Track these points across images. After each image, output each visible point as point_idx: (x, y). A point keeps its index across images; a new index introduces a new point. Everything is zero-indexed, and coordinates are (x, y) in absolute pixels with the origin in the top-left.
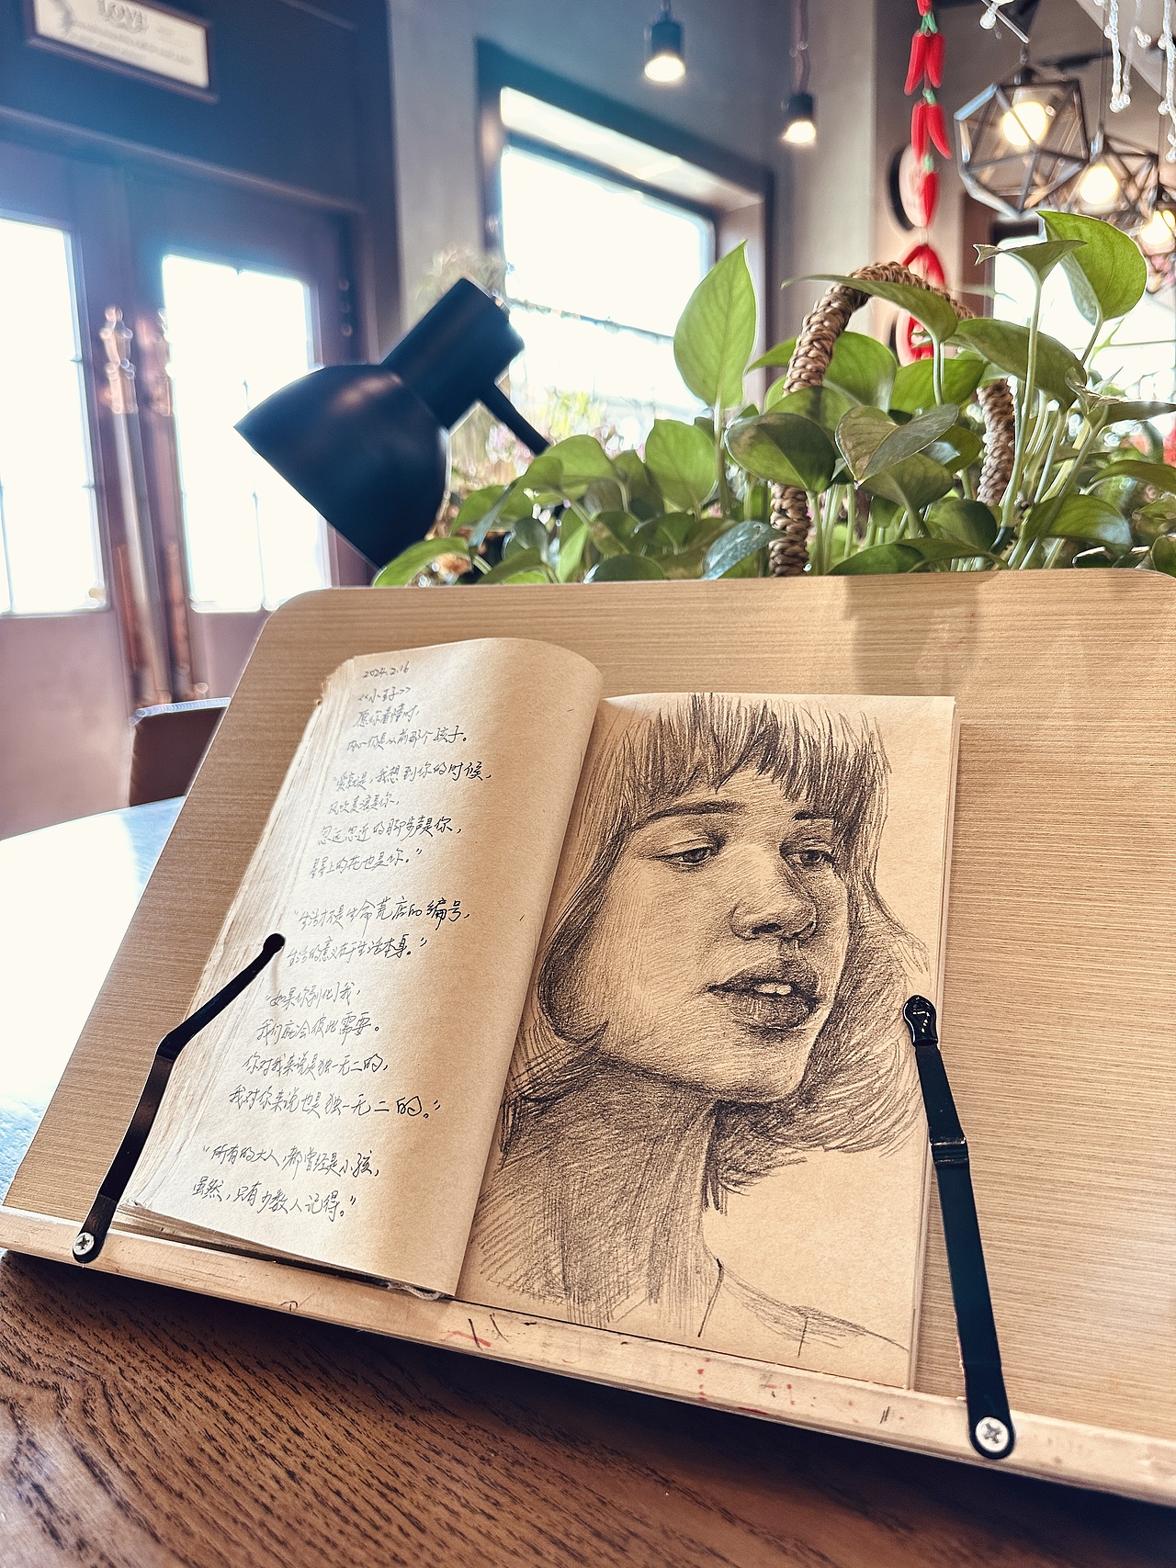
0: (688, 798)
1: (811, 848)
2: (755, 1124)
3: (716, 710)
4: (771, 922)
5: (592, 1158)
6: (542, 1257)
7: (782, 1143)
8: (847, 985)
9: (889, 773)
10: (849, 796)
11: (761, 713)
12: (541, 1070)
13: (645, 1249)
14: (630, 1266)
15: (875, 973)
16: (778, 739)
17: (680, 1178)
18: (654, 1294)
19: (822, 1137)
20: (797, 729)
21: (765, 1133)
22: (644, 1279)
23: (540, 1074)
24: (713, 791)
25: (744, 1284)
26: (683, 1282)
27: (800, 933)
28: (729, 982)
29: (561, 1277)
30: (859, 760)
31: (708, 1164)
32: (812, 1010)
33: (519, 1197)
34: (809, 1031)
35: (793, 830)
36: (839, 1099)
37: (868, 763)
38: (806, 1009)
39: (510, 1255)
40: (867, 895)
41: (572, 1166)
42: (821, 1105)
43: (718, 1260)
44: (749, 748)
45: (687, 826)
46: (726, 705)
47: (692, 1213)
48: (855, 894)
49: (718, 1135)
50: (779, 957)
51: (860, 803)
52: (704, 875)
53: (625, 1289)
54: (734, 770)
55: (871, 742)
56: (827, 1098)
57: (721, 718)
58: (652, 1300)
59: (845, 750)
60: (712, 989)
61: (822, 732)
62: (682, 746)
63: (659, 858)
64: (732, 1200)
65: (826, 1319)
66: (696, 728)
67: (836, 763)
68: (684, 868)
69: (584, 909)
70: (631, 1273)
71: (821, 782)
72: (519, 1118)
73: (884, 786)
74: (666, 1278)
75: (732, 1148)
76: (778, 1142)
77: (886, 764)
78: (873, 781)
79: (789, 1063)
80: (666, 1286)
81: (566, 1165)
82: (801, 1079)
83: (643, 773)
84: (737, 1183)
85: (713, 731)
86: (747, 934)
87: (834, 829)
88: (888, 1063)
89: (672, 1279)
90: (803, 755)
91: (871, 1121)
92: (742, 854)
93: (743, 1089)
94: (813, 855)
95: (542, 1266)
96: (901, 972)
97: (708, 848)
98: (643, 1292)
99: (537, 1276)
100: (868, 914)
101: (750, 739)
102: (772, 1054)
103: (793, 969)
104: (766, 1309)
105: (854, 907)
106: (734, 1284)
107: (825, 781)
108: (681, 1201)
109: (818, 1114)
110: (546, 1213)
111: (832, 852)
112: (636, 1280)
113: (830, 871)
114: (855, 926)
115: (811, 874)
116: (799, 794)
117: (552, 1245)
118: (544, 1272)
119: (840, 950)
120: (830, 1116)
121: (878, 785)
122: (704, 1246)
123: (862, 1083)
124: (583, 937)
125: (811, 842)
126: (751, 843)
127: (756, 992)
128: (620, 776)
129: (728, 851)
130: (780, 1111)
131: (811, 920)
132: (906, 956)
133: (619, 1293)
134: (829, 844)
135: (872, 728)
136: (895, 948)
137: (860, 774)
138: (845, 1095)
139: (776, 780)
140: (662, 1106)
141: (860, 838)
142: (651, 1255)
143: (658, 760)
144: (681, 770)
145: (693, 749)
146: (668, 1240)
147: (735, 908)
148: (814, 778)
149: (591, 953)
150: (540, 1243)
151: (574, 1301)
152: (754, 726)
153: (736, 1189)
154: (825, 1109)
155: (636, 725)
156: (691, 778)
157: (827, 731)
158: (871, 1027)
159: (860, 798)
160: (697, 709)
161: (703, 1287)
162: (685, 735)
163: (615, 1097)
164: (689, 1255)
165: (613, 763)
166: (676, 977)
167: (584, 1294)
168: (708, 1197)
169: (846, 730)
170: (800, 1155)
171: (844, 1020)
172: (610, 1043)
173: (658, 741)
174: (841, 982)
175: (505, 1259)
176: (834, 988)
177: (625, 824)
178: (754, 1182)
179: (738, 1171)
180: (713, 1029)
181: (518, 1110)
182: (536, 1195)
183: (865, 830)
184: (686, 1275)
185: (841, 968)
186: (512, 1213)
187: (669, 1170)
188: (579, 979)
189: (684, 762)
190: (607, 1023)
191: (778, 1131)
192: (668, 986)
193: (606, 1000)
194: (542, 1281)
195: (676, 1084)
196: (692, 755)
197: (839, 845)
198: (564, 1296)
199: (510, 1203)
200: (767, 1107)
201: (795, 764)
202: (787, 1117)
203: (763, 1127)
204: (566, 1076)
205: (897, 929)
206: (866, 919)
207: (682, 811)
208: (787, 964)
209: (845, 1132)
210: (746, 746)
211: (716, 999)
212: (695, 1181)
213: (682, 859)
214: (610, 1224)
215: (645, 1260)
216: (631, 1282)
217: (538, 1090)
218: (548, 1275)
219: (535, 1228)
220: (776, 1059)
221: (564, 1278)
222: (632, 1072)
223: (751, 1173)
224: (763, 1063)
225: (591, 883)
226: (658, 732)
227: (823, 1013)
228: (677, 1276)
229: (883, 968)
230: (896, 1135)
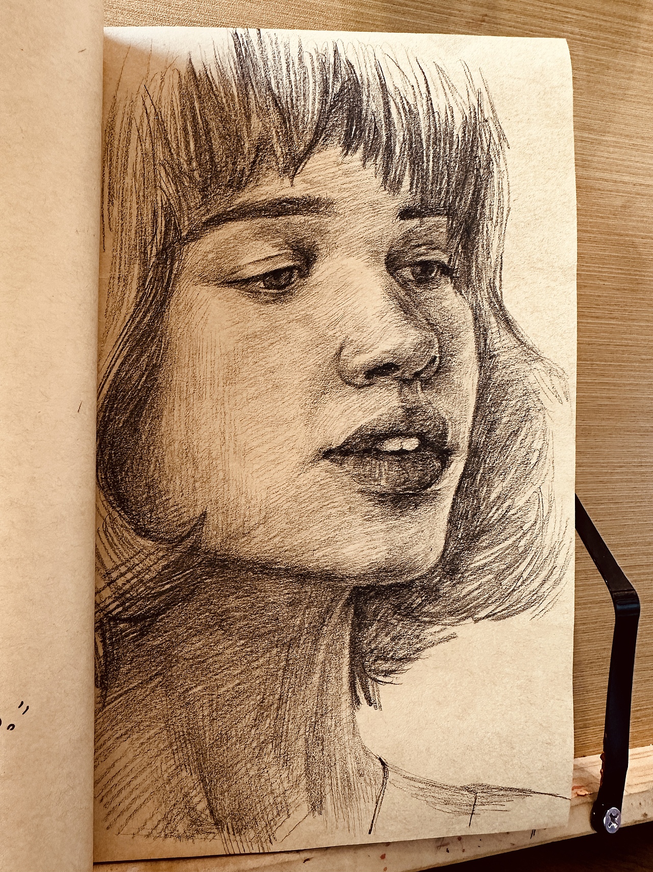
0: (255, 192)
1: (423, 258)
2: (398, 607)
3: (270, 57)
4: (386, 361)
5: (216, 677)
6: (180, 796)
7: (430, 622)
8: (481, 428)
9: (506, 149)
10: (462, 183)
11: (332, 60)
12: (128, 581)
13: (299, 763)
14: (286, 785)
15: (510, 411)
16: (361, 100)
17: (324, 679)
18: (316, 806)
19: (470, 608)
20: (383, 86)
21: (409, 614)
22: (304, 795)
23: (127, 586)
24: (287, 182)
25: (410, 776)
26: (347, 788)
27: (421, 372)
28: (346, 443)
29: (208, 812)
30: (469, 132)
31: (352, 659)
32: (445, 464)
33: (135, 736)
34: (444, 492)
35: (398, 234)
36: (485, 564)
37: (480, 134)
38: (438, 464)
39: (138, 802)
40: (495, 315)
41: (195, 690)
42: (466, 575)
43: (380, 759)
44: (324, 115)
45: (262, 233)
46: (282, 49)
47: (343, 715)
48: (481, 316)
49: (359, 625)
50: (401, 404)
51: (477, 191)
52: (296, 307)
53: (284, 809)
54: (310, 149)
55: (479, 105)
56: (472, 566)
57: (278, 70)
58: (316, 813)
59: (449, 117)
60: (327, 454)
61: (416, 90)
62: (233, 113)
63: (231, 283)
64: (385, 692)
65: (494, 790)
66: (246, 85)
67: (441, 136)
68: (267, 298)
69: (138, 360)
70: (288, 792)
71: (425, 164)
72: (112, 644)
73: (503, 168)
74: (328, 788)
75: (376, 636)
76: (425, 622)
77: (502, 137)
78: (489, 161)
79: (427, 532)
80: (328, 797)
81: (187, 690)
82: (441, 549)
83: (183, 154)
84: (388, 673)
85: (270, 89)
86: (360, 380)
87: (448, 231)
88: (532, 516)
89: (335, 788)
90: (398, 126)
91: (519, 584)
92: (339, 274)
93: (380, 570)
94: (426, 266)
95: (182, 806)
96: (539, 406)
97: (294, 267)
98: (305, 807)
99: (179, 818)
100: (499, 339)
101: (324, 102)
102: (407, 525)
103: (419, 417)
104: (436, 795)
105: (481, 333)
106: (400, 778)
107: (431, 163)
108: (329, 704)
109: (464, 585)
110: (175, 748)
111: (449, 262)
112: (294, 797)
113: (449, 288)
114: (485, 356)
115: (427, 294)
116: (400, 182)
117: (189, 779)
118: (186, 811)
119: (470, 387)
120: (476, 585)
121: (495, 166)
122: (364, 748)
123: (507, 543)
124: (146, 401)
125: (422, 249)
126: (349, 256)
127: (379, 452)
128: (149, 157)
129: (321, 271)
130: (423, 588)
131: (433, 354)
132: (543, 386)
133: (278, 814)
134: (444, 251)
135: (478, 84)
136: (531, 379)
137: (472, 151)
138: (489, 559)
139: (368, 164)
140: (291, 604)
141: (481, 240)
142: (307, 769)
143: (202, 135)
144: (237, 151)
145: (249, 118)
146: (323, 750)
147: (341, 349)
148: (416, 159)
149: (163, 423)
150: (174, 782)
151: (229, 833)
152: (325, 81)
153: (387, 679)
154: (471, 578)
155: (158, 77)
156: (254, 162)
157: (424, 90)
158: (511, 476)
159: (475, 185)
160: (242, 56)
161: (369, 788)
162: (232, 95)
163: (232, 602)
164: (348, 759)
165: (134, 137)
166: (281, 445)
167: (239, 824)
168: (358, 694)
169: (447, 88)
170: (450, 630)
171: (481, 471)
172: (212, 539)
173: (197, 105)
174: (474, 426)
175: (134, 807)
176: (467, 434)
177: (172, 233)
178: (405, 668)
179: (386, 660)
180: (336, 504)
181: (108, 635)
182: (156, 730)
183: (485, 229)
184: (348, 781)
185: (472, 409)
186: (131, 756)
187: (310, 674)
188: (154, 460)
189: (240, 139)
190: (204, 514)
191: (424, 610)
192: (272, 457)
193: (197, 485)
194: (187, 821)
195: (303, 576)
196: (248, 127)
197: (457, 251)
198: (216, 831)
199: (126, 745)
200: (409, 585)
201: (389, 138)
202: (432, 593)
203: (407, 608)
204: (163, 586)
205: (531, 353)
206: (496, 346)
207: (250, 212)
208: (410, 412)
209: (493, 599)
210: (321, 112)
211: (334, 466)
212: (341, 679)
213: (262, 285)
214: (254, 745)
215: (300, 776)
216: (290, 801)
217: (130, 607)
218: (192, 813)
219: (164, 767)
220: (413, 531)
221: (211, 812)
222: (248, 570)
223: (400, 659)
224: (399, 538)
225: (139, 322)
226: (192, 89)
227: (457, 466)
228: (339, 784)
229: (519, 404)
230: (546, 594)
